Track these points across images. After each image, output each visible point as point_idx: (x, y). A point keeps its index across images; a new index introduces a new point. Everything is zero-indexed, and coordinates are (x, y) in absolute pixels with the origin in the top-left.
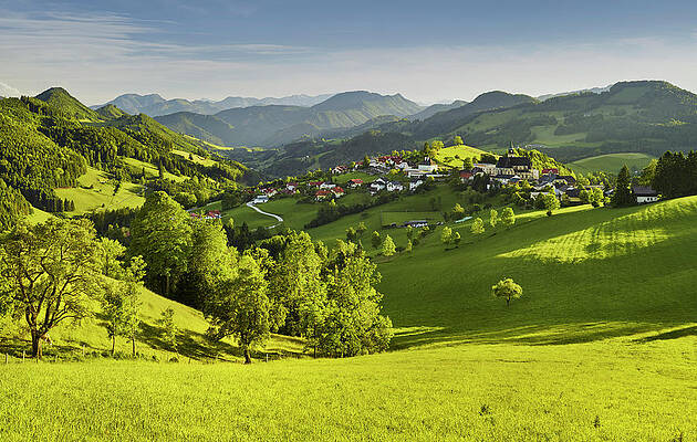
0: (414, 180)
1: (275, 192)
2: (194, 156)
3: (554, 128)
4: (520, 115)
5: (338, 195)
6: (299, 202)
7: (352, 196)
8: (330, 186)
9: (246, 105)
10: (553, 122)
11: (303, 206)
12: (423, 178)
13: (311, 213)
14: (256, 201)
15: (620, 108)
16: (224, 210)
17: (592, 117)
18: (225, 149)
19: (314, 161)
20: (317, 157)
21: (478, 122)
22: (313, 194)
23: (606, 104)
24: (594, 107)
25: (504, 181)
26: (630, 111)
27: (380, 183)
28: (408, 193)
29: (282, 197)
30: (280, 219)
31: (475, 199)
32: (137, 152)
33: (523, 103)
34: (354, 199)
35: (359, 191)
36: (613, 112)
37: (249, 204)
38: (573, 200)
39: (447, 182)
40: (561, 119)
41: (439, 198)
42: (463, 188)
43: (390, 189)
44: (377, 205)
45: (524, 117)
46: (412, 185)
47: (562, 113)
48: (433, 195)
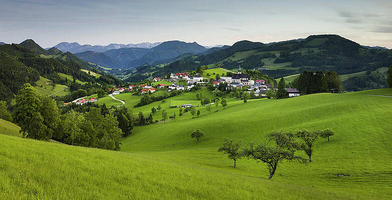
0: (190, 85)
1: (123, 90)
2: (91, 72)
3: (274, 60)
4: (256, 52)
5: (152, 91)
6: (133, 95)
7: (159, 92)
8: (149, 87)
9: (119, 47)
10: (274, 56)
11: (135, 97)
12: (195, 84)
13: (138, 100)
14: (113, 93)
15: (311, 49)
16: (99, 98)
17: (295, 54)
18: (108, 69)
19: (150, 75)
20: (151, 74)
21: (234, 56)
22: (140, 90)
23: (303, 47)
24: (297, 49)
25: (235, 86)
26: (316, 51)
27: (173, 86)
28: (186, 91)
29: (125, 92)
30: (123, 103)
31: (219, 94)
32: (63, 70)
33: (258, 46)
34: (160, 94)
35: (162, 90)
36: (307, 51)
37: (111, 95)
38: (263, 95)
39: (206, 86)
40: (278, 55)
41: (201, 94)
42: (213, 89)
43: (178, 89)
44: (170, 97)
45: (258, 54)
46: (189, 87)
47: (279, 52)
48: (198, 92)
